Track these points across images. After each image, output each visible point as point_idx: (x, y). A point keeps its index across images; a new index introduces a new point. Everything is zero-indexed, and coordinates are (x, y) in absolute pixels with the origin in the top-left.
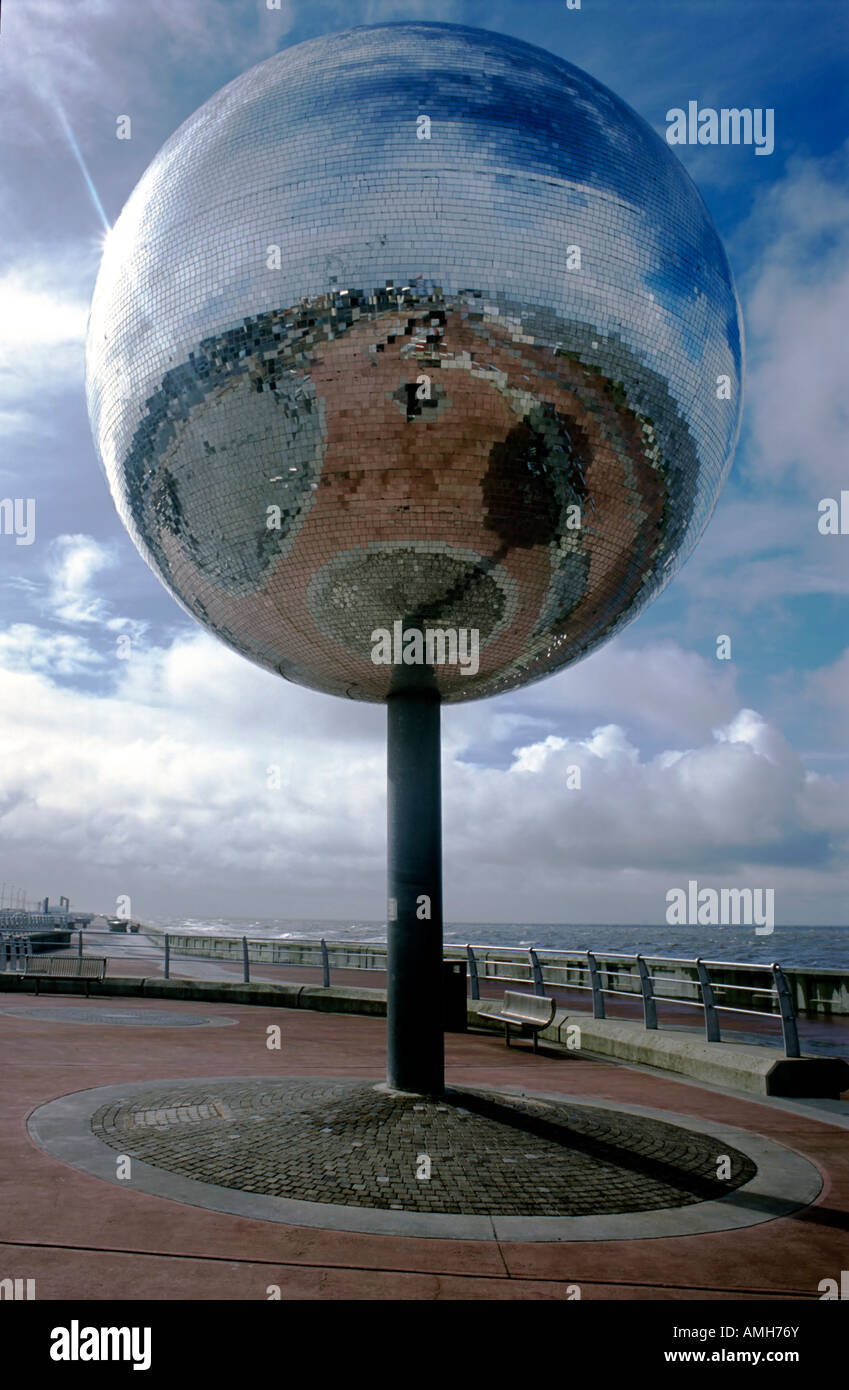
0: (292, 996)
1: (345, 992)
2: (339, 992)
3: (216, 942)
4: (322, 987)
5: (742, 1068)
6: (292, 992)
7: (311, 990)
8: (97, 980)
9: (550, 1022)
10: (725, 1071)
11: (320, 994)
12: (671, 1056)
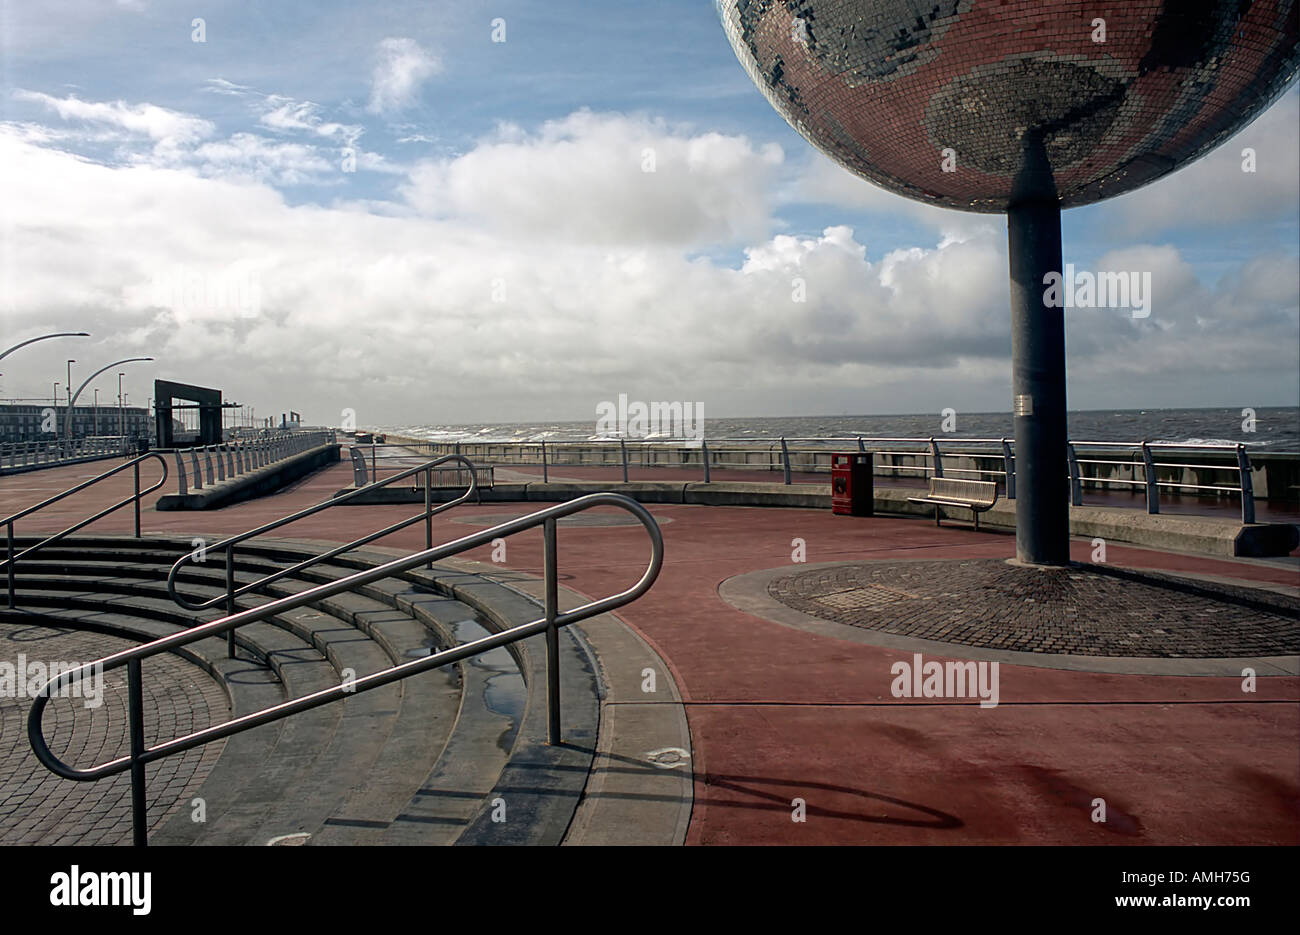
0: (677, 492)
1: (730, 486)
2: (724, 486)
3: (490, 448)
4: (703, 482)
5: (1205, 535)
6: (676, 489)
7: (695, 486)
8: (489, 487)
9: (994, 503)
10: (1186, 538)
11: (705, 490)
12: (1117, 528)
